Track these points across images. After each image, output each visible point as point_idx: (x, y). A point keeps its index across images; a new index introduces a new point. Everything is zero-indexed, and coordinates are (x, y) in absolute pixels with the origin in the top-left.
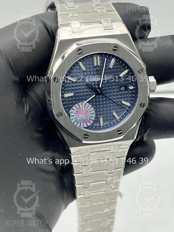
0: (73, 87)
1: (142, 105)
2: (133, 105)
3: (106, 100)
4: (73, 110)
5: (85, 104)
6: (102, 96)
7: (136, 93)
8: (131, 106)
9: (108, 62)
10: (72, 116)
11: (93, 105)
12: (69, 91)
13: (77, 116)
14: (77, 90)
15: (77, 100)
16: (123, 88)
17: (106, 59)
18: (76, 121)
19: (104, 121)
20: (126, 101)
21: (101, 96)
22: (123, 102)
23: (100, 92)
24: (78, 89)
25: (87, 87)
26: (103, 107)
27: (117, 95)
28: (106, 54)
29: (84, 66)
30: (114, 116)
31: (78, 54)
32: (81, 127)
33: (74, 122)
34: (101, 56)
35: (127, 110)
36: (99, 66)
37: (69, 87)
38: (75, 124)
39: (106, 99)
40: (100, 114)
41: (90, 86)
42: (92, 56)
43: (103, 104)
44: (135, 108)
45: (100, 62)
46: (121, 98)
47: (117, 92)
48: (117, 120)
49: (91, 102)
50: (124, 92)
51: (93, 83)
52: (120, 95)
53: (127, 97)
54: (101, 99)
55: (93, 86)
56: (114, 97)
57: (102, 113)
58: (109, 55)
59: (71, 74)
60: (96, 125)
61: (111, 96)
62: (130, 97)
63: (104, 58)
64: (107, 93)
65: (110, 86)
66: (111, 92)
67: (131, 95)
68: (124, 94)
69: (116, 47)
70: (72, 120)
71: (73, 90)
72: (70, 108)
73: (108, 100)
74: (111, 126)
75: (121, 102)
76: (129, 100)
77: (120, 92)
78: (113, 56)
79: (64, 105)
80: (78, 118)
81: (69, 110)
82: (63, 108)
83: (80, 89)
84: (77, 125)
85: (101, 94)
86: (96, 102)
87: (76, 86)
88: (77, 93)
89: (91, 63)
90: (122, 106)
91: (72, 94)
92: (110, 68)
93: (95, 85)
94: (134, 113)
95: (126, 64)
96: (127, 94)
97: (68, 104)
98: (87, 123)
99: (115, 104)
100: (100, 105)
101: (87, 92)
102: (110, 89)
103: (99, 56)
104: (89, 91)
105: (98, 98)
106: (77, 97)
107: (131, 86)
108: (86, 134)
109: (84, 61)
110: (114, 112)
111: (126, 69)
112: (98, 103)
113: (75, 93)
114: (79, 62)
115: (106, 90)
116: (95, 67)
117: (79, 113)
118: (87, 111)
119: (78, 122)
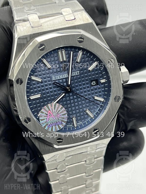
0: (39, 87)
1: (117, 99)
2: (107, 99)
3: (77, 98)
4: (43, 113)
5: (55, 105)
6: (73, 94)
7: (109, 86)
8: (105, 101)
9: (75, 56)
10: (42, 120)
11: (63, 105)
12: (34, 93)
13: (47, 119)
14: (43, 90)
15: (46, 102)
16: (94, 83)
17: (72, 52)
18: (47, 124)
19: (77, 121)
20: (99, 96)
21: (71, 94)
23: (69, 90)
24: (45, 89)
25: (55, 85)
26: (75, 106)
27: (89, 91)
28: (71, 47)
29: (48, 63)
30: (87, 114)
31: (40, 50)
32: (53, 131)
33: (45, 127)
34: (66, 49)
35: (101, 106)
36: (65, 61)
37: (35, 88)
38: (46, 129)
39: (77, 96)
40: (73, 114)
41: (58, 85)
42: (56, 51)
43: (74, 102)
44: (110, 103)
45: (66, 57)
46: (93, 94)
47: (88, 87)
48: (92, 118)
49: (61, 102)
50: (95, 87)
51: (61, 81)
52: (92, 90)
53: (100, 92)
54: (71, 98)
55: (62, 84)
56: (86, 93)
57: (74, 112)
58: (75, 48)
59: (36, 74)
60: (69, 127)
61: (82, 93)
62: (103, 91)
63: (70, 52)
64: (77, 90)
65: (80, 82)
66: (81, 89)
67: (104, 89)
68: (96, 89)
69: (82, 38)
70: (42, 124)
71: (40, 91)
72: (38, 112)
73: (79, 98)
74: (86, 126)
75: (94, 98)
76: (102, 95)
77: (92, 87)
78: (80, 49)
79: (31, 109)
80: (49, 121)
81: (38, 114)
82: (30, 112)
83: (47, 89)
84: (48, 129)
85: (71, 91)
86: (66, 101)
87: (42, 86)
88: (44, 94)
89: (56, 58)
90: (95, 102)
91: (39, 96)
92: (77, 62)
93: (63, 82)
94: (109, 109)
95: (95, 56)
96: (99, 88)
97: (36, 107)
98: (59, 125)
99: (87, 101)
100: (71, 103)
101: (55, 91)
102: (80, 85)
103: (64, 50)
104: (57, 90)
105: (68, 97)
106: (45, 98)
107: (102, 79)
108: (60, 138)
109: (48, 58)
110: (87, 110)
111: (95, 62)
112: (69, 102)
113: (42, 94)
114: (42, 59)
115: (76, 87)
116: (61, 63)
117: (49, 115)
118: (58, 112)
119: (50, 125)
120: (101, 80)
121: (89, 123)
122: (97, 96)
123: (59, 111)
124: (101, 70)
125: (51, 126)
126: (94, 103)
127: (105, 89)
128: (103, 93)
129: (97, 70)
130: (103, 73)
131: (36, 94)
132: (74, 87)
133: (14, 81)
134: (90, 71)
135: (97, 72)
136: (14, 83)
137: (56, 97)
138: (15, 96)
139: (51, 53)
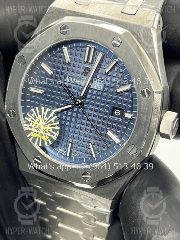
8: (120, 145)
9: (107, 63)
13: (33, 124)
14: (50, 87)
16: (118, 112)
19: (74, 150)
20: (115, 133)
23: (77, 103)
24: (53, 87)
27: (105, 119)
34: (98, 49)
40: (72, 138)
42: (85, 44)
47: (106, 114)
48: (93, 158)
52: (110, 120)
53: (119, 129)
56: (99, 120)
59: (50, 62)
60: (61, 152)
61: (95, 116)
62: (124, 130)
65: (98, 101)
66: (96, 111)
68: (115, 122)
71: (45, 86)
75: (107, 132)
76: (120, 135)
77: (111, 116)
83: (55, 89)
88: (49, 93)
90: (105, 139)
93: (77, 90)
96: (120, 123)
97: (33, 105)
100: (75, 123)
102: (97, 106)
104: (66, 96)
105: (75, 112)
106: (48, 98)
107: (129, 113)
108: (39, 157)
112: (73, 120)
113: (47, 92)
114: (64, 47)
115: (91, 105)
116: (85, 63)
118: (49, 123)
119: (33, 134)
120: (127, 112)
121: (88, 162)
122: (113, 132)
123: (51, 122)
124: (132, 100)
125: (35, 136)
126: (100, 137)
127: (127, 128)
128: (123, 133)
129: (127, 97)
130: (133, 105)
131: (39, 87)
132: (88, 103)
133: (16, 57)
134: (117, 94)
135: (127, 99)
136: (15, 59)
137: (61, 105)
138: (10, 76)
139: (77, 45)
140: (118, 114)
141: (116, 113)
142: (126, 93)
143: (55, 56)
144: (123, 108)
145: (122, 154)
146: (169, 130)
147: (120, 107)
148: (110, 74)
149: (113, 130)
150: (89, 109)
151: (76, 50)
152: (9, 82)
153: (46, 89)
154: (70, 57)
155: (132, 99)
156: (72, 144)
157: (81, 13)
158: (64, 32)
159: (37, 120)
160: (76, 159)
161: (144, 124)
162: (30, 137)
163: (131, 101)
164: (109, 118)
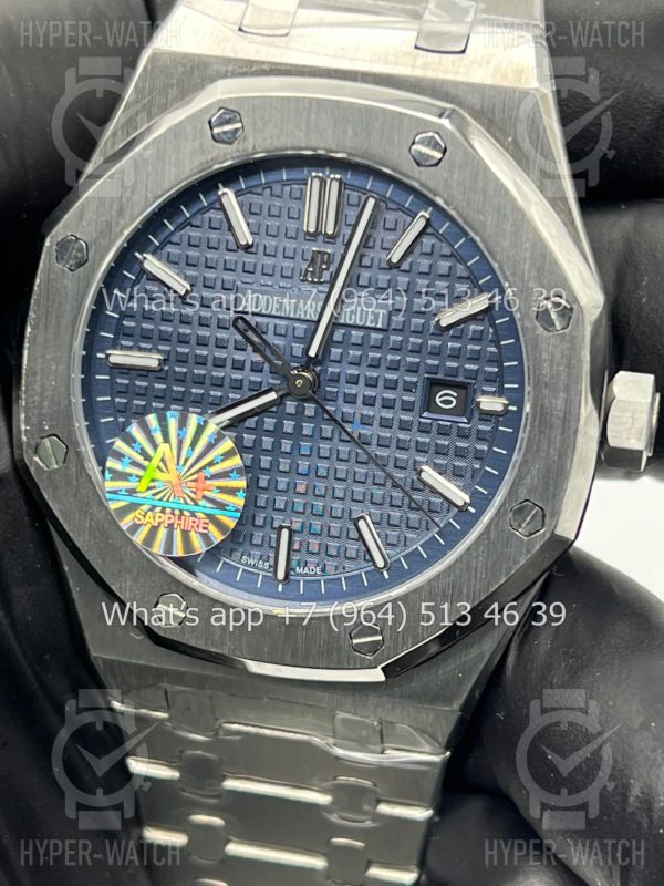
0: (167, 319)
2: (481, 502)
4: (130, 441)
8: (471, 510)
10: (115, 475)
12: (138, 339)
13: (141, 477)
14: (183, 341)
15: (177, 400)
17: (371, 203)
19: (299, 552)
20: (448, 471)
21: (309, 410)
22: (430, 475)
23: (299, 382)
24: (194, 338)
27: (405, 426)
29: (245, 217)
30: (360, 540)
33: (120, 513)
34: (354, 182)
35: (446, 528)
36: (328, 236)
37: (148, 316)
38: (121, 524)
40: (287, 511)
41: (254, 338)
42: (302, 171)
43: (314, 457)
46: (421, 449)
47: (407, 408)
48: (375, 572)
49: (251, 430)
50: (446, 419)
51: (281, 326)
53: (460, 454)
54: (308, 427)
56: (386, 434)
58: (403, 189)
59: (173, 250)
60: (250, 566)
62: (479, 455)
63: (363, 196)
64: (350, 401)
65: (374, 365)
66: (369, 402)
67: (485, 448)
68: (444, 432)
69: (435, 146)
70: (109, 496)
71: (165, 338)
73: (345, 443)
74: (336, 594)
75: (419, 472)
76: (466, 474)
78: (422, 200)
79: (92, 409)
80: (147, 495)
83: (202, 342)
84: (131, 531)
86: (276, 433)
87: (185, 321)
88: (182, 360)
91: (151, 360)
93: (288, 337)
95: (485, 265)
96: (463, 434)
97: (122, 410)
98: (191, 535)
100: (295, 455)
101: (238, 366)
102: (371, 383)
104: (248, 364)
105: (290, 416)
106: (181, 380)
107: (493, 394)
108: (176, 598)
109: (251, 192)
110: (367, 517)
111: (481, 291)
112: (286, 445)
113: (172, 359)
114: (222, 190)
115: (348, 383)
116: (308, 238)
117: (158, 468)
118: (204, 467)
119: (144, 516)
120: (485, 393)
121: (357, 590)
122: (441, 470)
123: (211, 464)
124: (498, 346)
125: (152, 520)
127: (490, 448)
128: (477, 466)
129: (478, 338)
130: (505, 364)
131: (143, 345)
132: (335, 380)
133: (47, 243)
134: (442, 331)
135: (477, 347)
136: (45, 249)
137: (233, 399)
138: (32, 315)
139: (274, 176)
140: (451, 402)
141: (442, 402)
142: (472, 327)
143: (192, 226)
144: (469, 381)
145: (488, 538)
146: (641, 434)
147: (456, 376)
148: (405, 266)
149: (438, 461)
150: (340, 399)
151: (272, 195)
152: (26, 340)
153: (168, 348)
154: (248, 224)
155: (496, 342)
156: (292, 532)
157: (269, 63)
158: (224, 133)
159: (156, 461)
160: (312, 585)
161: (560, 423)
162: (135, 528)
163: (493, 349)
164: (421, 420)
